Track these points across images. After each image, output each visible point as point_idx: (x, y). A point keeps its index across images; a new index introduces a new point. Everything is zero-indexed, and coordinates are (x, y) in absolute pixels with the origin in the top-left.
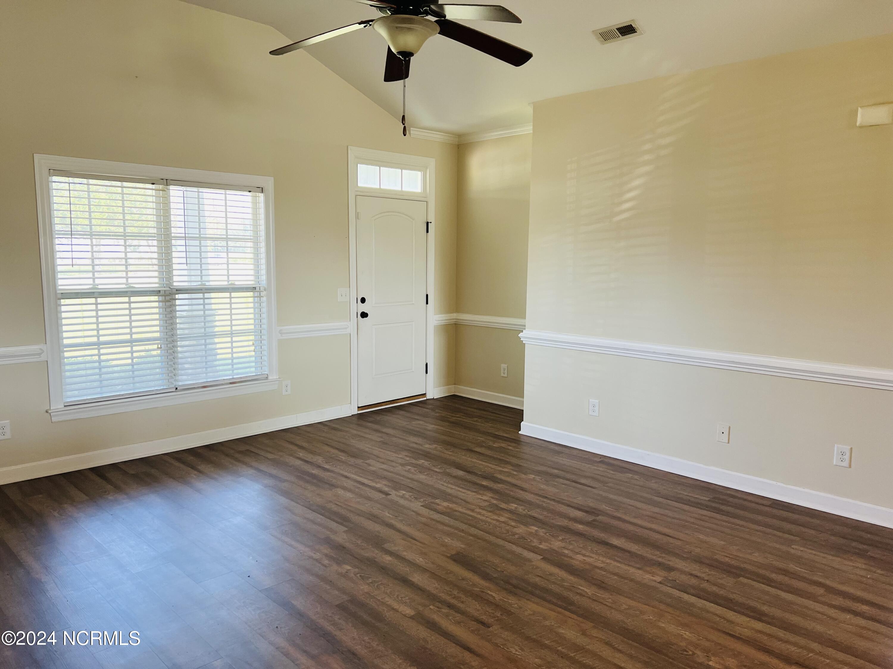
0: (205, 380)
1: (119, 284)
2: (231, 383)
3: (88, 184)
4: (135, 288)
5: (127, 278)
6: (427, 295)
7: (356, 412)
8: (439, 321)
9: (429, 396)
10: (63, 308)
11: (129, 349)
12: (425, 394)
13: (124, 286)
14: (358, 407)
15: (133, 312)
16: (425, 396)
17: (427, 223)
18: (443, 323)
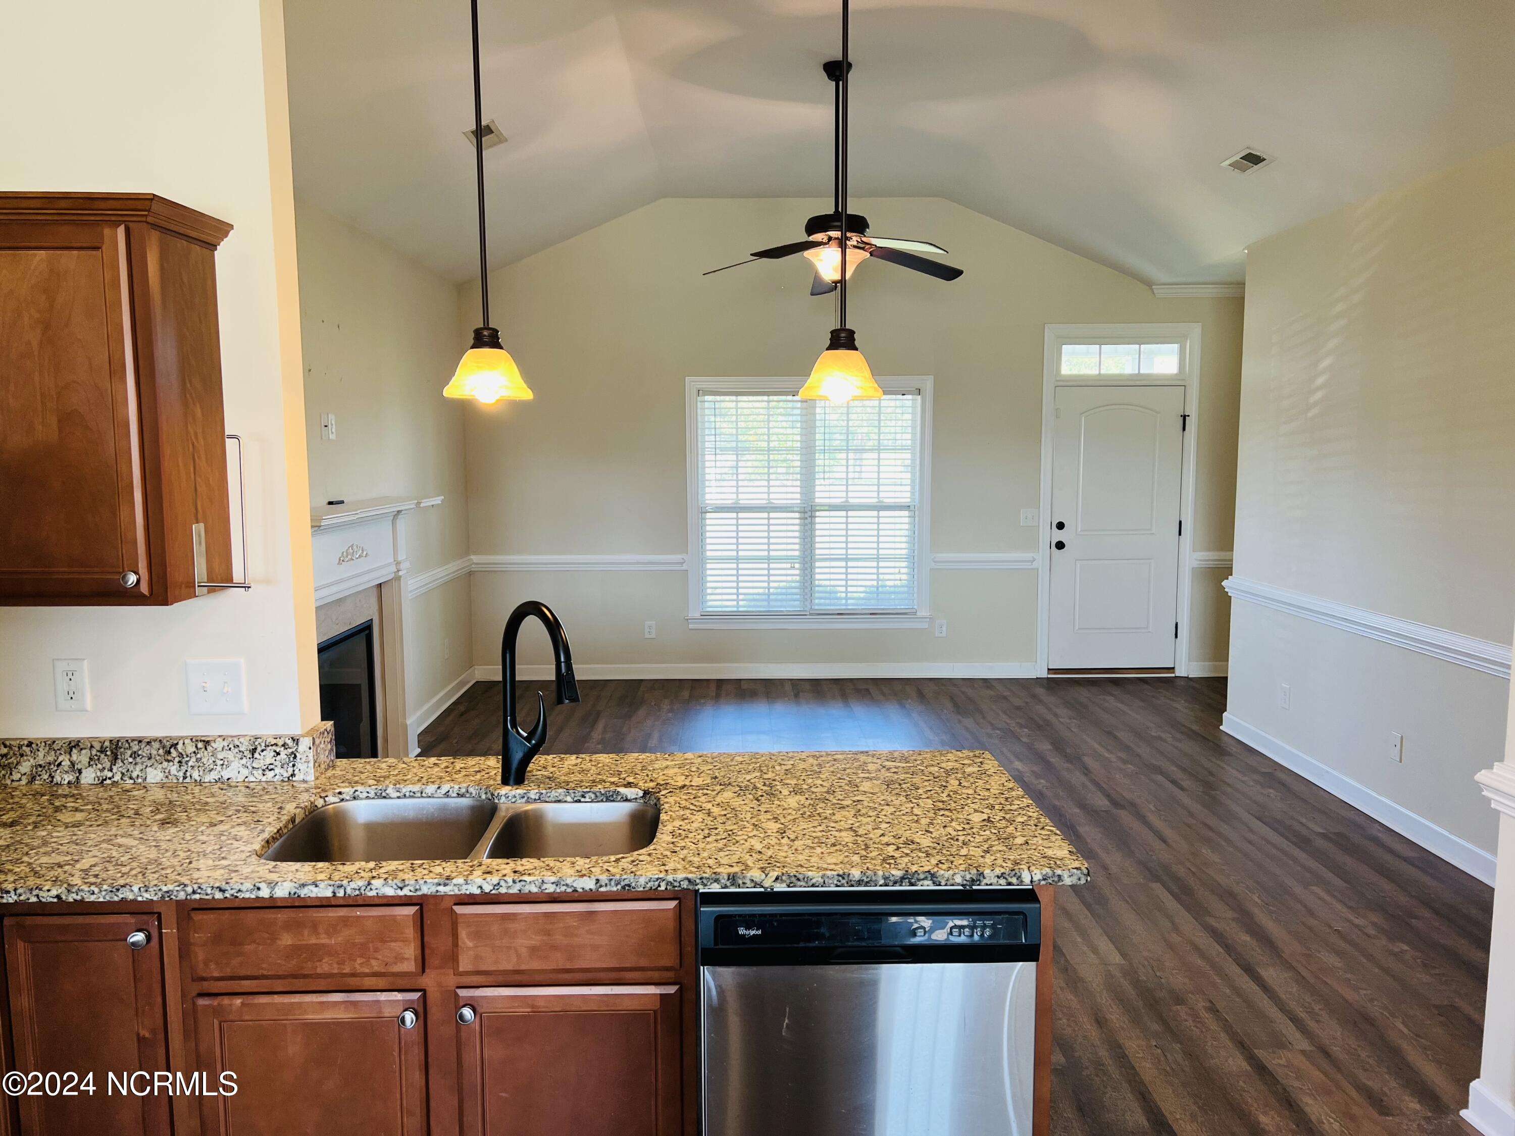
0: (844, 607)
1: (760, 499)
2: (871, 614)
3: (737, 402)
4: (774, 503)
5: (769, 493)
6: (1180, 522)
7: (1044, 674)
8: (1201, 560)
9: (1181, 672)
10: (708, 522)
11: (766, 566)
12: (1173, 668)
13: (764, 502)
14: (1048, 669)
15: (772, 528)
16: (1172, 671)
17: (1184, 417)
18: (1211, 564)
